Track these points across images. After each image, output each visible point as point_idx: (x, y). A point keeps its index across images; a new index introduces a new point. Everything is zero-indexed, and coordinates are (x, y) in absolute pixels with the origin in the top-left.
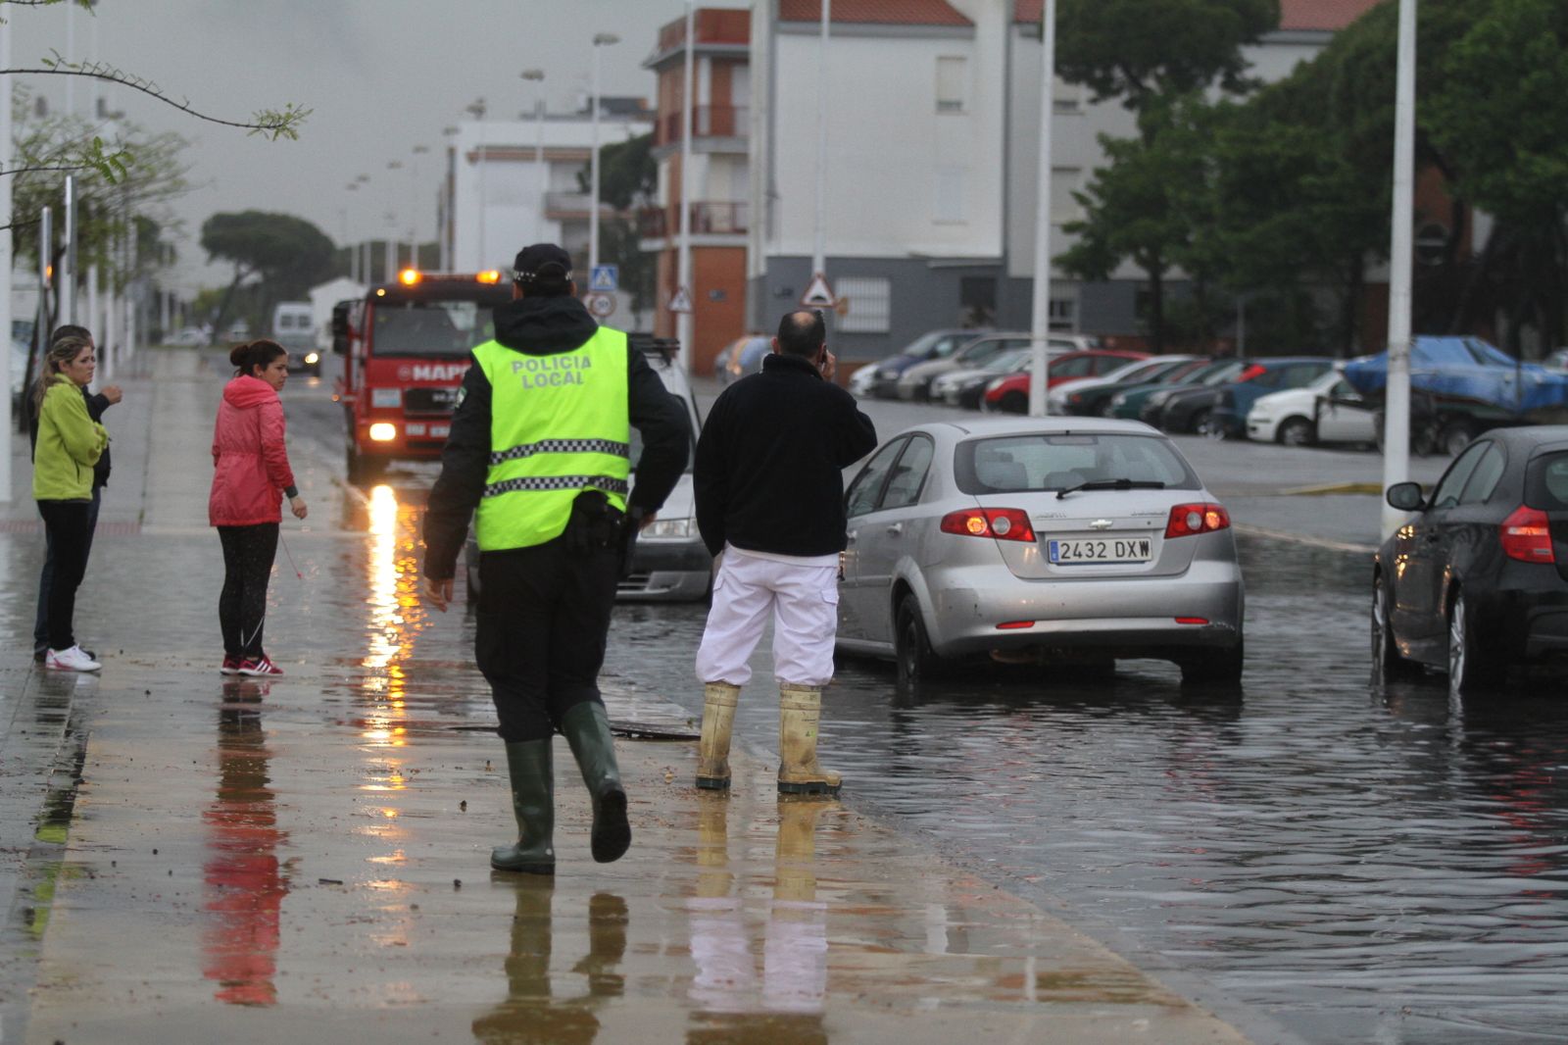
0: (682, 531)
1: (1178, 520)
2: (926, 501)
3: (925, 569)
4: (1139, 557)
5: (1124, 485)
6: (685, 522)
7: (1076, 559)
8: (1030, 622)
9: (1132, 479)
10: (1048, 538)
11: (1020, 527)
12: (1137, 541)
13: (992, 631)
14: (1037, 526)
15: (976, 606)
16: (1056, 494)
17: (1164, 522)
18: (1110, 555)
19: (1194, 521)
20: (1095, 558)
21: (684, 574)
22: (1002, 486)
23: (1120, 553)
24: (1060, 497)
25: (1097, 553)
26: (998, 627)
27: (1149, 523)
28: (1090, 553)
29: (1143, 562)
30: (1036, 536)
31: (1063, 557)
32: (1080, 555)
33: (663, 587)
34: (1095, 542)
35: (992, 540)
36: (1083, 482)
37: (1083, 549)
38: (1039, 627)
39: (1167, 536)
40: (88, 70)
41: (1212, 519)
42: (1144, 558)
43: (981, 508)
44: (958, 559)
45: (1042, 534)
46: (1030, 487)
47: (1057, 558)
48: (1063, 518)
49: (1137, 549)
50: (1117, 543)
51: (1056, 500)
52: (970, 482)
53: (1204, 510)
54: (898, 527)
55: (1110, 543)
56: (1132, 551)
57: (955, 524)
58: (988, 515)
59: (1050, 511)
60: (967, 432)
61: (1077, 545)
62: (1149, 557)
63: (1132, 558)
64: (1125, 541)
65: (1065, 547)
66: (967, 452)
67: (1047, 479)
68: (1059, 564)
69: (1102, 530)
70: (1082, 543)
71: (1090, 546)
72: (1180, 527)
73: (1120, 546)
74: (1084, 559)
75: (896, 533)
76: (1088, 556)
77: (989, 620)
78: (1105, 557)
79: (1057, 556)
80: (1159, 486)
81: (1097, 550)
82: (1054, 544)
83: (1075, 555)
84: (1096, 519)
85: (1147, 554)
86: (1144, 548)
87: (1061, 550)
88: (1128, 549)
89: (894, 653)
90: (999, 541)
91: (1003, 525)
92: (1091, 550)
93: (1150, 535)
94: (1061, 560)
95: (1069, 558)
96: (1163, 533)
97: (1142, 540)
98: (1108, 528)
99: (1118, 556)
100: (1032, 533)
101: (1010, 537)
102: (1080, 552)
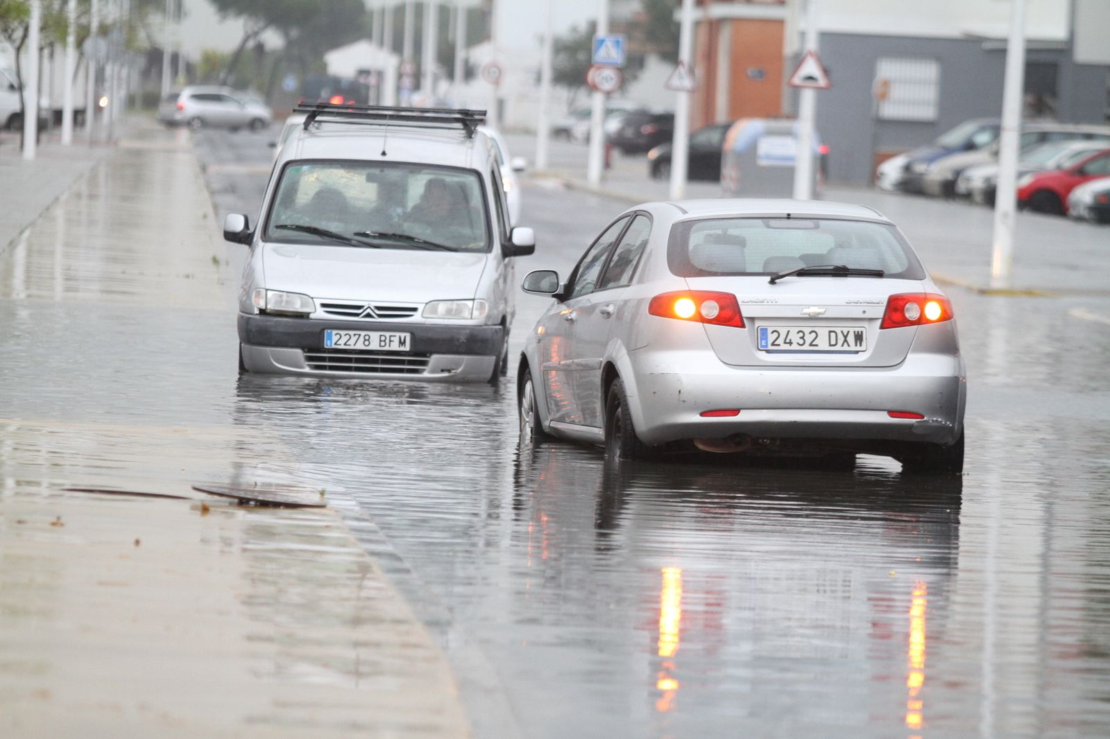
0: (467, 314)
1: (896, 310)
2: (640, 281)
3: (633, 352)
4: (853, 348)
5: (841, 272)
6: (470, 303)
7: (787, 347)
8: (735, 412)
9: (850, 266)
10: (758, 324)
11: (730, 314)
12: (852, 331)
13: (696, 418)
14: (746, 312)
15: (679, 392)
16: (768, 278)
17: (880, 312)
18: (823, 344)
19: (912, 312)
20: (806, 347)
21: (466, 357)
22: (713, 269)
23: (833, 342)
24: (772, 282)
25: (808, 342)
26: (702, 414)
27: (864, 312)
28: (801, 342)
29: (857, 352)
30: (746, 321)
31: (773, 344)
32: (790, 343)
33: (443, 371)
34: (807, 331)
35: (699, 324)
36: (801, 266)
37: (796, 338)
38: (745, 417)
39: (882, 327)
41: (933, 311)
42: (858, 348)
43: (690, 290)
44: (664, 343)
45: (752, 319)
46: (748, 271)
47: (767, 346)
48: (774, 303)
49: (851, 339)
50: (830, 332)
51: (769, 285)
52: (682, 264)
53: (921, 300)
54: (611, 309)
55: (824, 332)
56: (845, 341)
57: (660, 307)
58: (697, 298)
59: (760, 296)
60: (685, 212)
61: (789, 331)
62: (863, 348)
63: (846, 348)
64: (838, 330)
65: (776, 335)
66: (681, 232)
67: (766, 263)
68: (768, 352)
69: (815, 318)
70: (794, 330)
71: (801, 334)
72: (896, 317)
73: (833, 335)
74: (795, 347)
75: (608, 314)
76: (798, 344)
77: (691, 408)
78: (817, 345)
79: (767, 343)
80: (879, 274)
81: (809, 338)
82: (764, 331)
83: (785, 343)
84: (809, 306)
85: (861, 345)
86: (859, 337)
87: (771, 338)
88: (841, 339)
89: (603, 438)
90: (706, 325)
91: (711, 309)
92: (802, 338)
93: (865, 324)
94: (770, 348)
95: (779, 345)
96: (879, 322)
97: (857, 330)
98: (820, 316)
99: (831, 345)
100: (741, 318)
101: (718, 321)
102: (790, 340)
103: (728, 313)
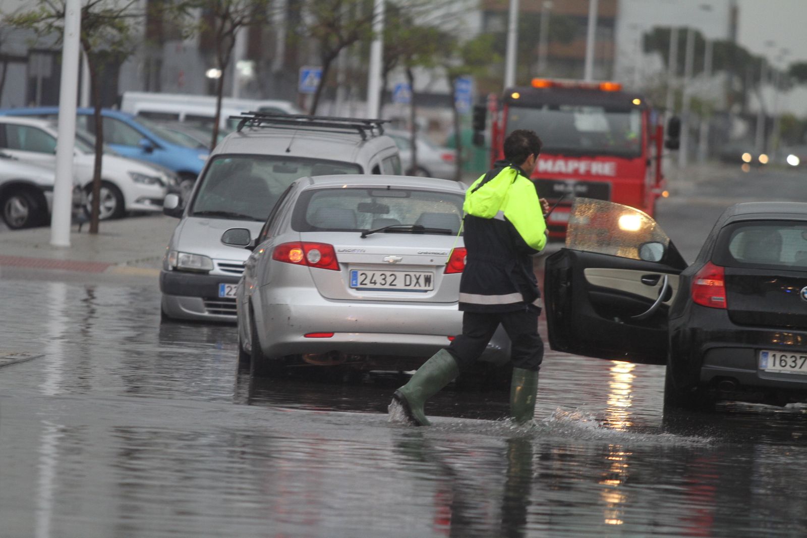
1: (454, 260)
3: (261, 288)
4: (423, 288)
5: (418, 230)
7: (372, 286)
8: (330, 334)
9: (426, 226)
10: (350, 268)
11: (329, 260)
12: (423, 274)
13: (301, 339)
14: (341, 258)
15: (289, 318)
16: (360, 234)
17: (445, 261)
18: (400, 284)
20: (387, 286)
22: (322, 226)
23: (408, 283)
24: (363, 237)
25: (388, 283)
26: (306, 336)
27: (432, 261)
28: (383, 282)
29: (426, 291)
30: (341, 267)
31: (361, 284)
32: (375, 283)
34: (388, 274)
35: (306, 268)
36: (384, 226)
37: (379, 279)
38: (337, 338)
39: (446, 272)
42: (427, 288)
43: (301, 242)
44: (282, 281)
45: (346, 265)
47: (356, 285)
48: (363, 253)
49: (422, 281)
50: (406, 275)
51: (361, 239)
52: (302, 222)
55: (400, 275)
56: (417, 282)
57: (282, 253)
58: (305, 247)
59: (352, 247)
60: (311, 184)
61: (374, 274)
62: (431, 288)
63: (417, 288)
64: (412, 274)
65: (364, 276)
68: (358, 289)
69: (394, 265)
70: (378, 274)
71: (383, 277)
72: (457, 265)
73: (408, 277)
74: (378, 286)
76: (381, 284)
77: (298, 331)
78: (395, 285)
79: (357, 282)
81: (389, 280)
82: (355, 273)
83: (371, 283)
84: (389, 255)
85: (429, 286)
86: (428, 280)
87: (360, 278)
88: (414, 281)
90: (310, 267)
91: (314, 256)
92: (384, 279)
93: (434, 271)
94: (359, 286)
95: (366, 284)
96: (443, 269)
97: (427, 274)
98: (398, 263)
99: (406, 285)
100: (337, 263)
101: (319, 265)
102: (375, 281)
103: (327, 259)
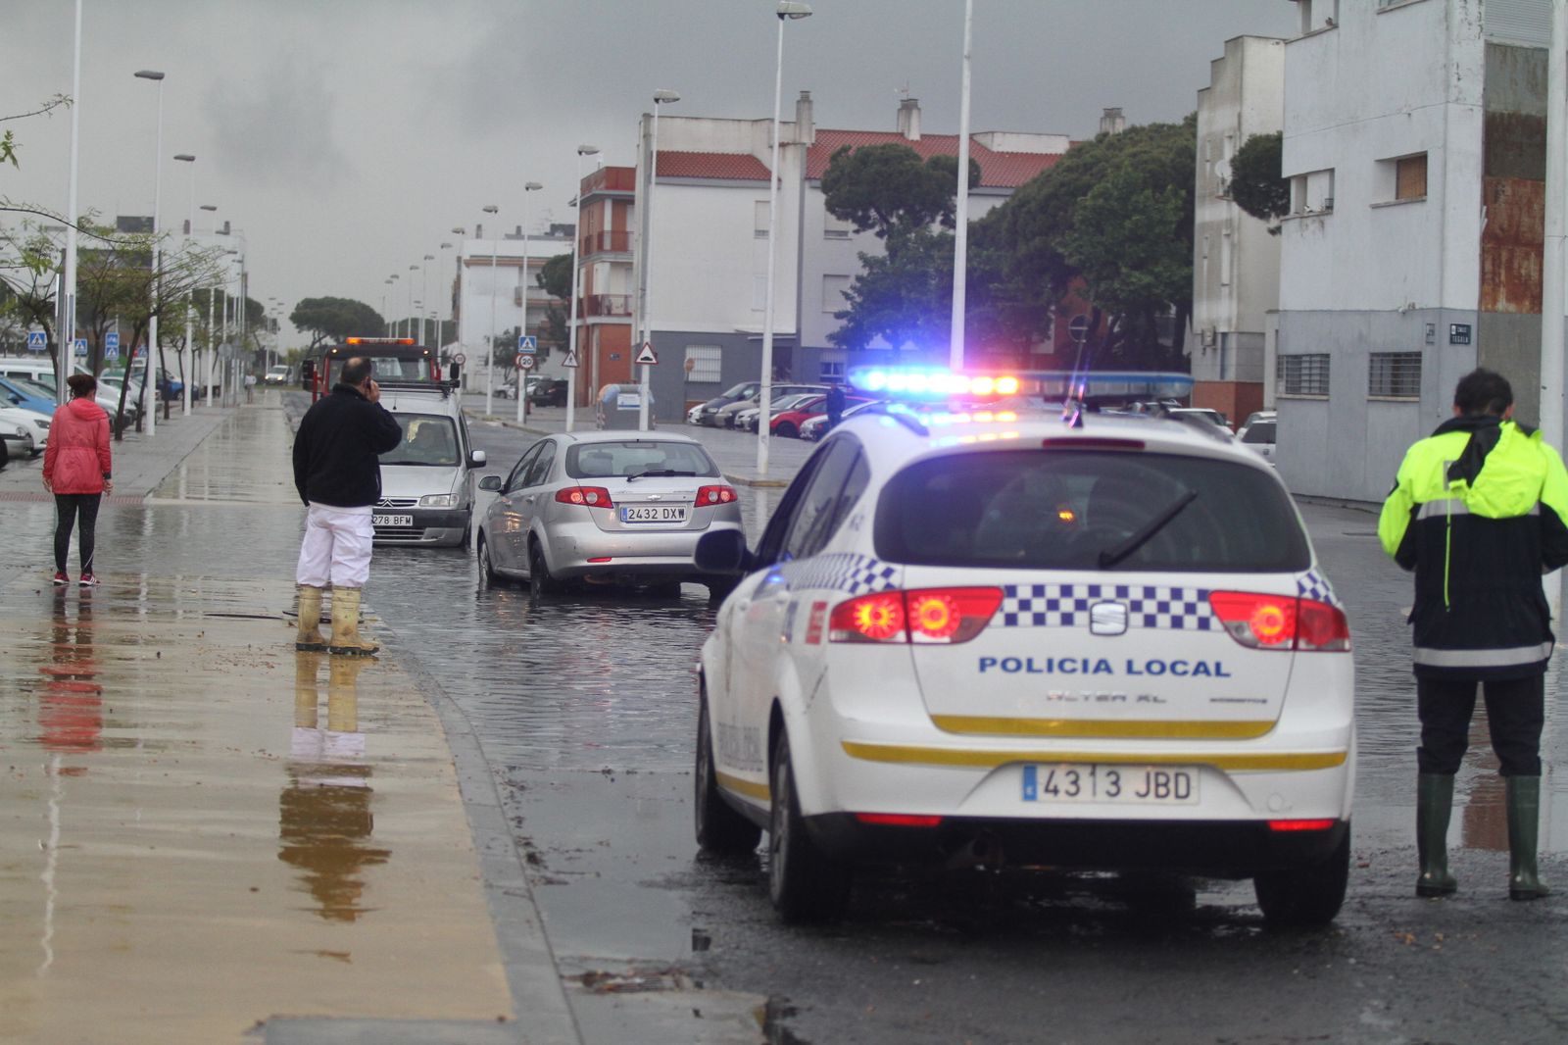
0: (446, 503)
1: (703, 496)
2: (550, 482)
3: (546, 524)
4: (678, 519)
5: (670, 474)
6: (448, 497)
7: (639, 519)
8: (609, 558)
9: (676, 470)
10: (621, 506)
11: (604, 500)
12: (677, 508)
13: (585, 563)
14: (614, 499)
15: (575, 547)
16: (626, 478)
17: (693, 497)
18: (660, 517)
19: (713, 497)
20: (650, 519)
21: (446, 529)
22: (594, 473)
23: (666, 516)
24: (629, 480)
25: (651, 516)
26: (589, 561)
27: (685, 497)
28: (647, 516)
29: (680, 522)
30: (614, 504)
31: (630, 518)
32: (641, 517)
33: (432, 538)
34: (650, 509)
35: (586, 507)
36: (646, 470)
37: (644, 514)
38: (614, 561)
39: (695, 506)
40: (26, 208)
41: (725, 495)
42: (681, 519)
43: (580, 487)
44: (566, 518)
45: (617, 503)
46: (614, 473)
47: (626, 519)
48: (631, 494)
49: (677, 513)
50: (664, 510)
51: (627, 482)
52: (575, 471)
53: (720, 489)
54: (532, 498)
55: (660, 510)
56: (674, 515)
57: (564, 496)
58: (584, 491)
59: (622, 489)
60: (576, 439)
61: (639, 510)
62: (684, 519)
63: (674, 519)
64: (669, 509)
65: (632, 512)
66: (573, 451)
67: (625, 470)
68: (628, 522)
69: (655, 502)
70: (643, 509)
71: (647, 511)
72: (704, 500)
73: (666, 511)
74: (643, 519)
75: (531, 502)
76: (645, 517)
77: (583, 557)
78: (656, 518)
79: (627, 517)
80: (692, 475)
81: (652, 514)
82: (625, 510)
83: (638, 517)
84: (651, 495)
85: (683, 517)
86: (681, 513)
87: (629, 514)
88: (671, 514)
89: (529, 576)
90: (590, 507)
91: (592, 498)
92: (648, 514)
93: (685, 505)
94: (629, 520)
95: (634, 518)
96: (693, 503)
97: (680, 508)
98: (658, 500)
99: (665, 518)
100: (611, 503)
101: (597, 504)
102: (641, 515)
103: (603, 500)
